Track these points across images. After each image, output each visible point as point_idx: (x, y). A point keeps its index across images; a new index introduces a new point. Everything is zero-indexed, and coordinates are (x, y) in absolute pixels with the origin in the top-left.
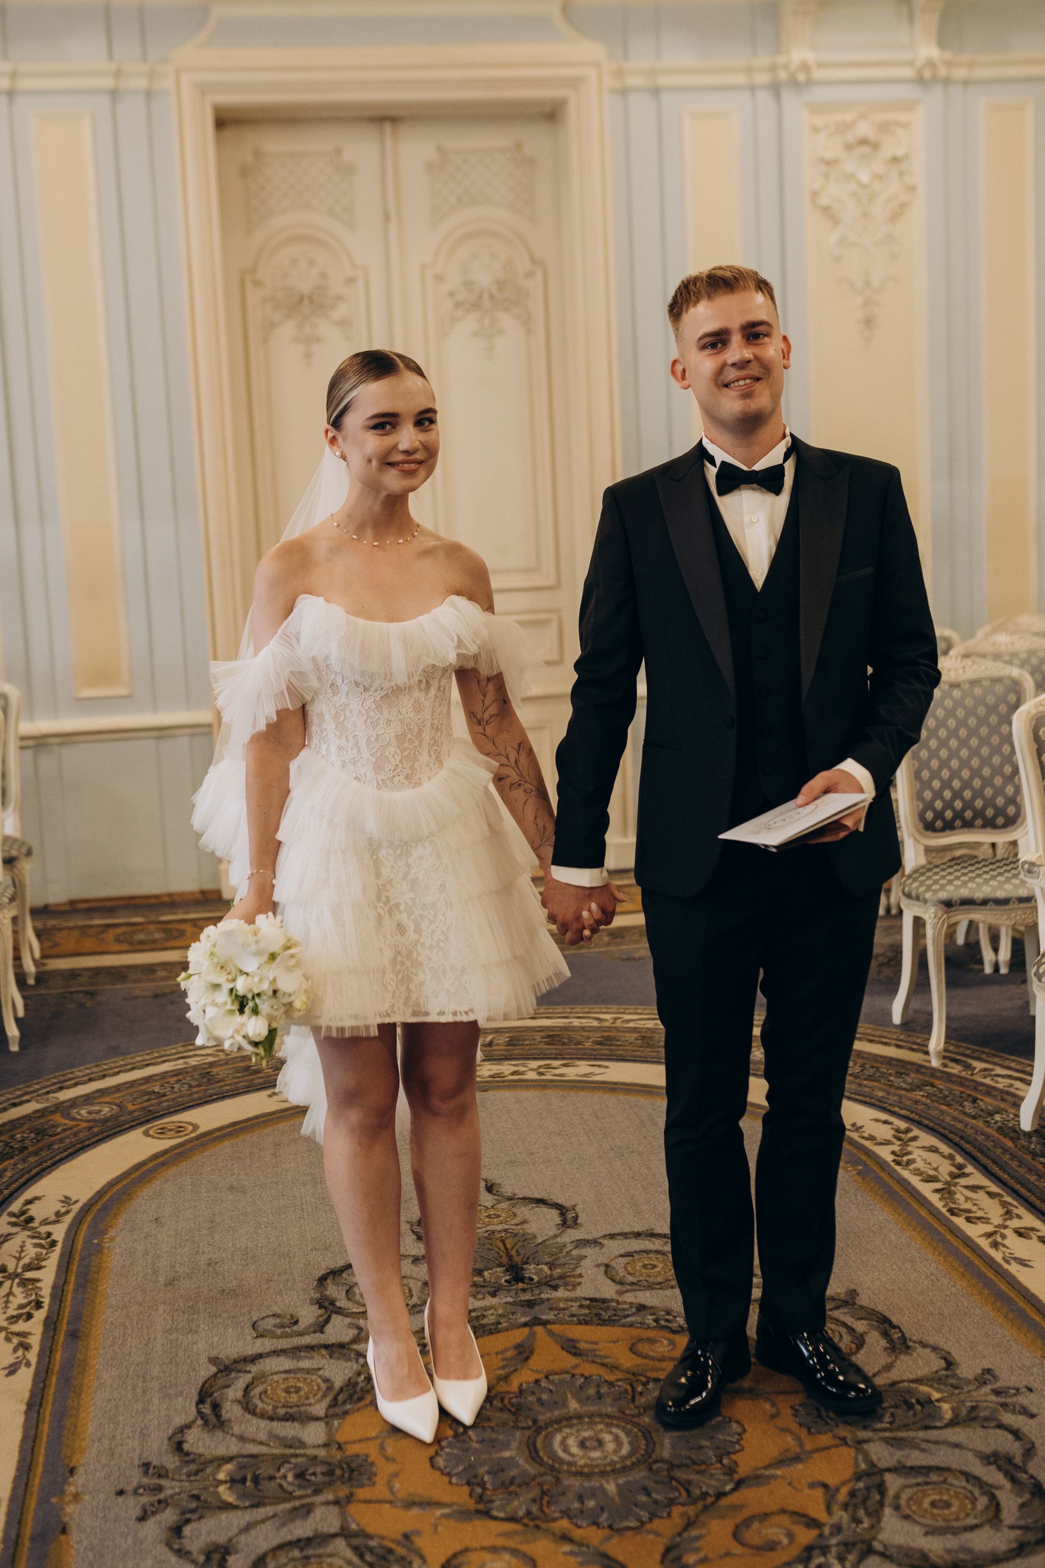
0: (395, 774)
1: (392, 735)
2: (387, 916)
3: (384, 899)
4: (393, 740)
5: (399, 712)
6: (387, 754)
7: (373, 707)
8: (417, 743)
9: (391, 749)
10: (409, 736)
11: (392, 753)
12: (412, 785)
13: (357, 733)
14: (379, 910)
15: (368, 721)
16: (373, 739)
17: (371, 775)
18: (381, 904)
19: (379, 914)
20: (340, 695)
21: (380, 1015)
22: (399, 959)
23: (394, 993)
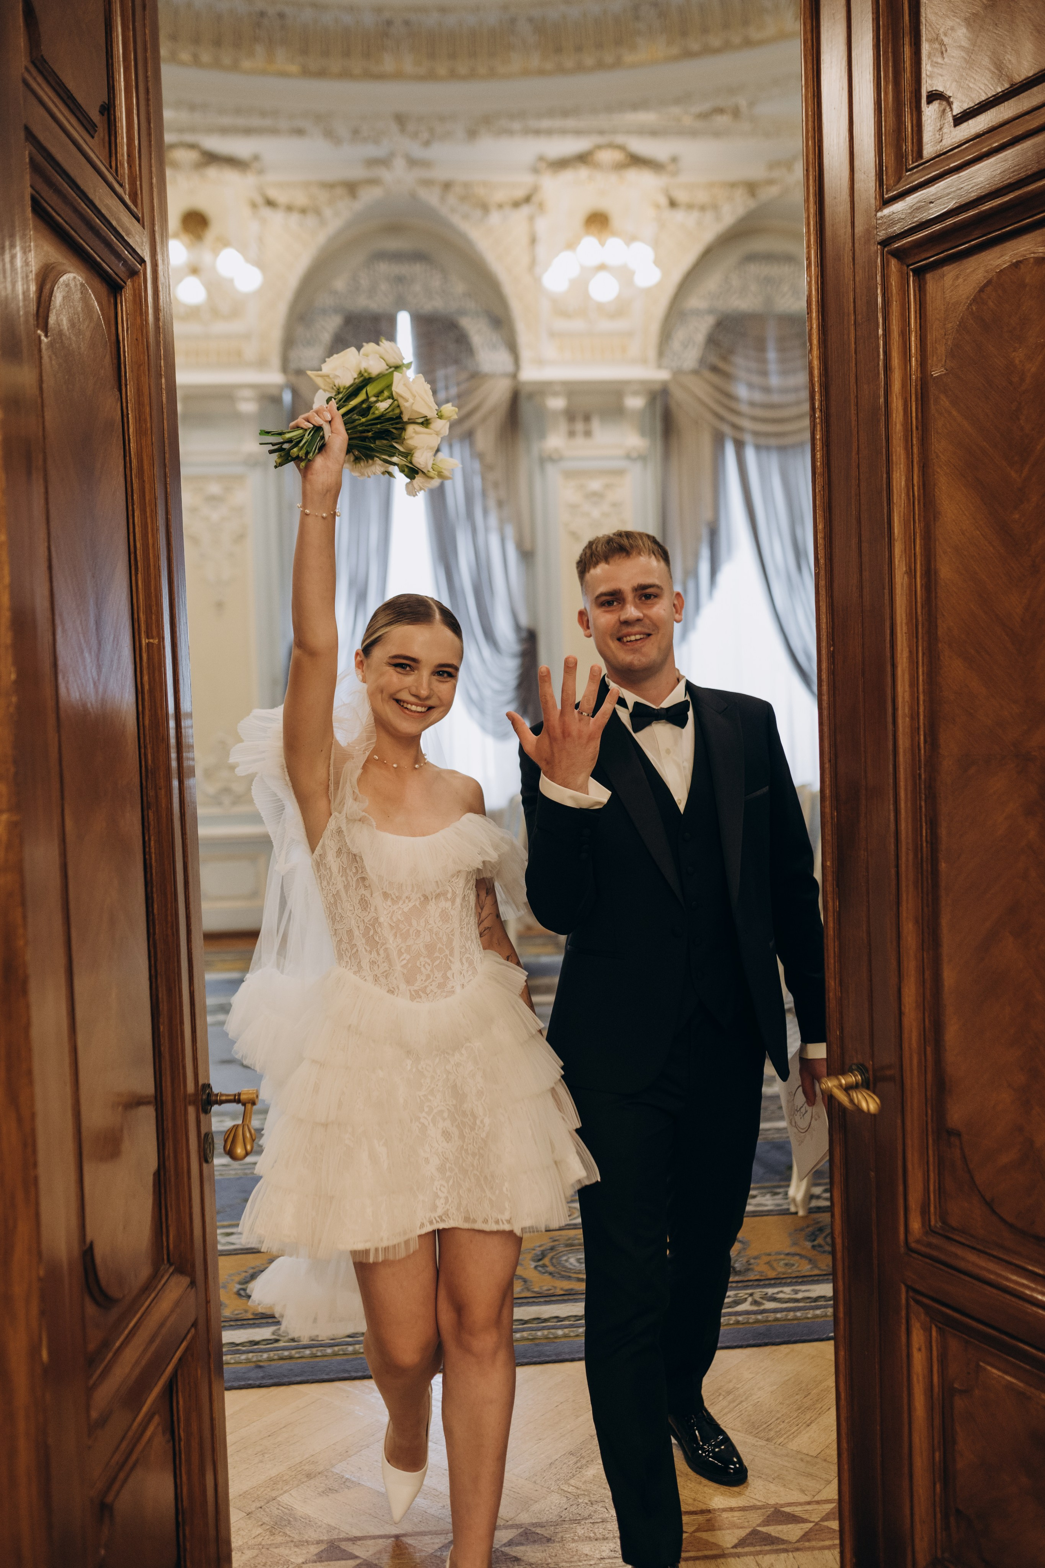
0: (426, 984)
1: (421, 946)
2: (431, 1125)
4: (423, 950)
5: (427, 922)
6: (418, 964)
7: (402, 919)
8: (447, 952)
9: (422, 960)
10: (439, 945)
11: (423, 963)
12: (445, 994)
13: (387, 946)
14: (422, 1120)
15: (398, 934)
16: (403, 951)
17: (403, 986)
18: (424, 1114)
19: (423, 1124)
20: (368, 910)
21: (431, 1223)
22: (448, 1165)
23: (447, 1198)
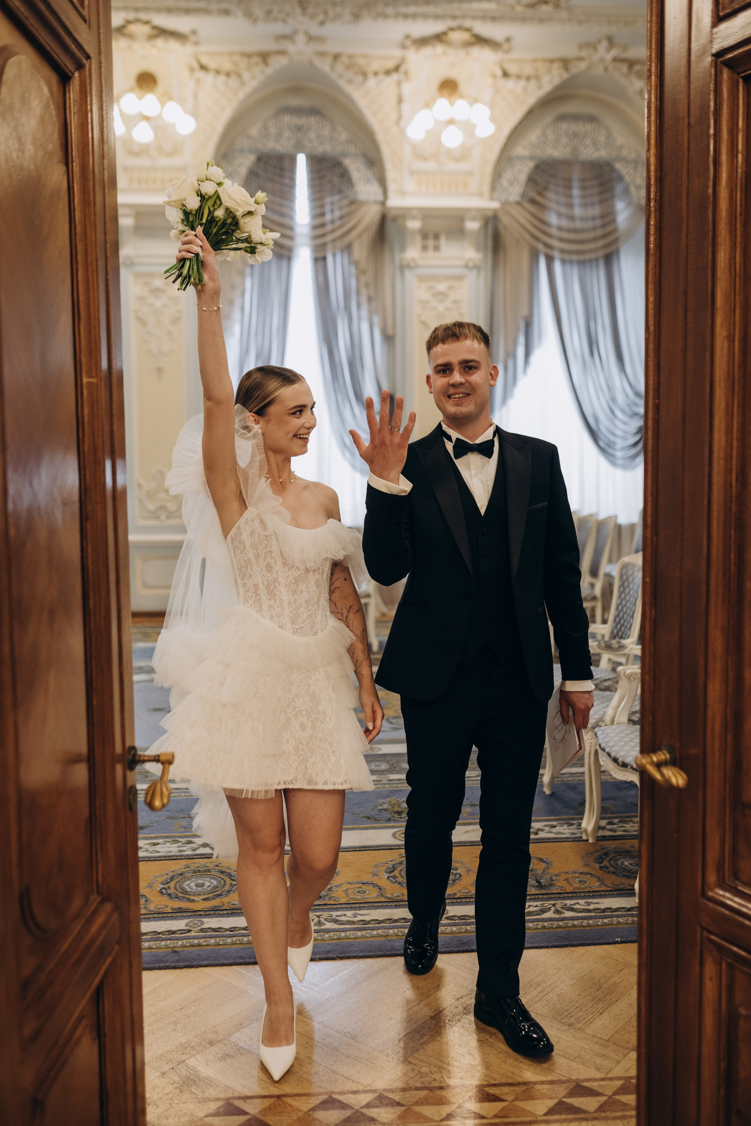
0: (303, 625)
1: (303, 600)
2: (294, 718)
3: (292, 707)
4: (303, 603)
5: (308, 586)
6: (300, 612)
7: (293, 581)
8: (316, 607)
9: (302, 609)
10: (312, 602)
11: (303, 612)
12: (313, 634)
13: (282, 597)
14: (288, 714)
15: (290, 590)
16: (292, 602)
17: (289, 625)
18: (290, 710)
19: (289, 717)
20: (272, 572)
21: (285, 783)
22: (301, 746)
23: (297, 768)
